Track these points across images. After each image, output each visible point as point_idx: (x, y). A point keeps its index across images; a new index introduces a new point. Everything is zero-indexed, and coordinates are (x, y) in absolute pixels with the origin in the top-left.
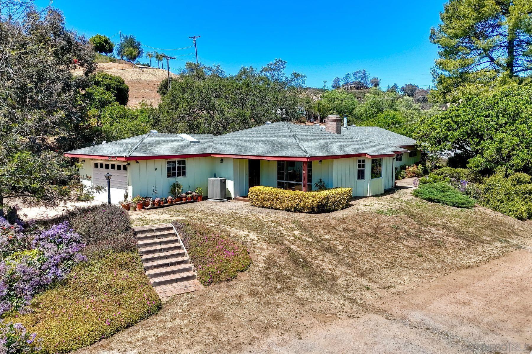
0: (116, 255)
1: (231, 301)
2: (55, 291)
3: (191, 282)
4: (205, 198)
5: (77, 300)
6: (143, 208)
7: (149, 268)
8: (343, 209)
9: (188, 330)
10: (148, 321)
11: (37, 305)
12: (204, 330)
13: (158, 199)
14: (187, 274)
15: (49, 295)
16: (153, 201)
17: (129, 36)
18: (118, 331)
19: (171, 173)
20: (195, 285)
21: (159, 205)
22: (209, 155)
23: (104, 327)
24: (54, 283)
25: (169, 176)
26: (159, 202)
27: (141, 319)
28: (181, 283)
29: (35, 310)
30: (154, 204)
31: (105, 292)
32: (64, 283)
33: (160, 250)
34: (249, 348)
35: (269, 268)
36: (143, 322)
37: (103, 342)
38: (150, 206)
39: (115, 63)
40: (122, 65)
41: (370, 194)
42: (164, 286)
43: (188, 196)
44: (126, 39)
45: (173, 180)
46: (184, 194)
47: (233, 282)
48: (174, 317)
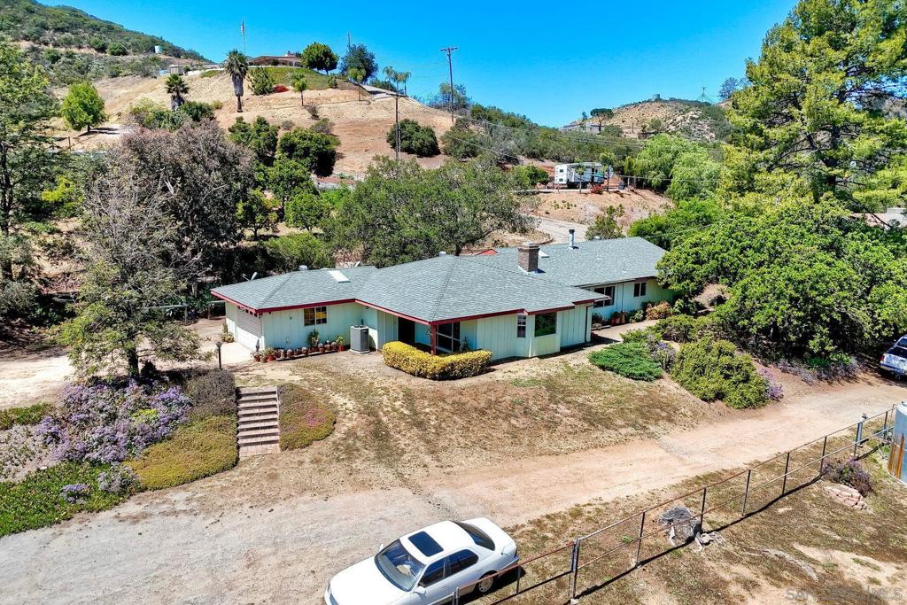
0: (214, 418)
1: (293, 465)
2: (162, 445)
3: (273, 445)
4: (346, 348)
5: (176, 453)
6: (275, 359)
7: (242, 430)
8: (473, 376)
9: (246, 484)
10: (222, 475)
11: (147, 454)
12: (258, 486)
13: (290, 350)
14: (273, 438)
15: (159, 447)
16: (285, 352)
17: (357, 46)
18: (197, 479)
19: (309, 321)
20: (275, 449)
21: (291, 356)
22: (353, 300)
23: (188, 475)
24: (163, 438)
25: (306, 325)
26: (292, 353)
27: (217, 472)
28: (264, 446)
29: (146, 457)
30: (286, 356)
31: (198, 448)
32: (169, 439)
33: (257, 414)
34: (282, 502)
35: (345, 439)
36: (218, 474)
37: (185, 485)
38: (282, 357)
39: (336, 90)
40: (345, 92)
41: (532, 353)
42: (249, 447)
43: (326, 346)
44: (353, 50)
45: (311, 328)
46: (321, 344)
47: (305, 450)
48: (242, 473)
